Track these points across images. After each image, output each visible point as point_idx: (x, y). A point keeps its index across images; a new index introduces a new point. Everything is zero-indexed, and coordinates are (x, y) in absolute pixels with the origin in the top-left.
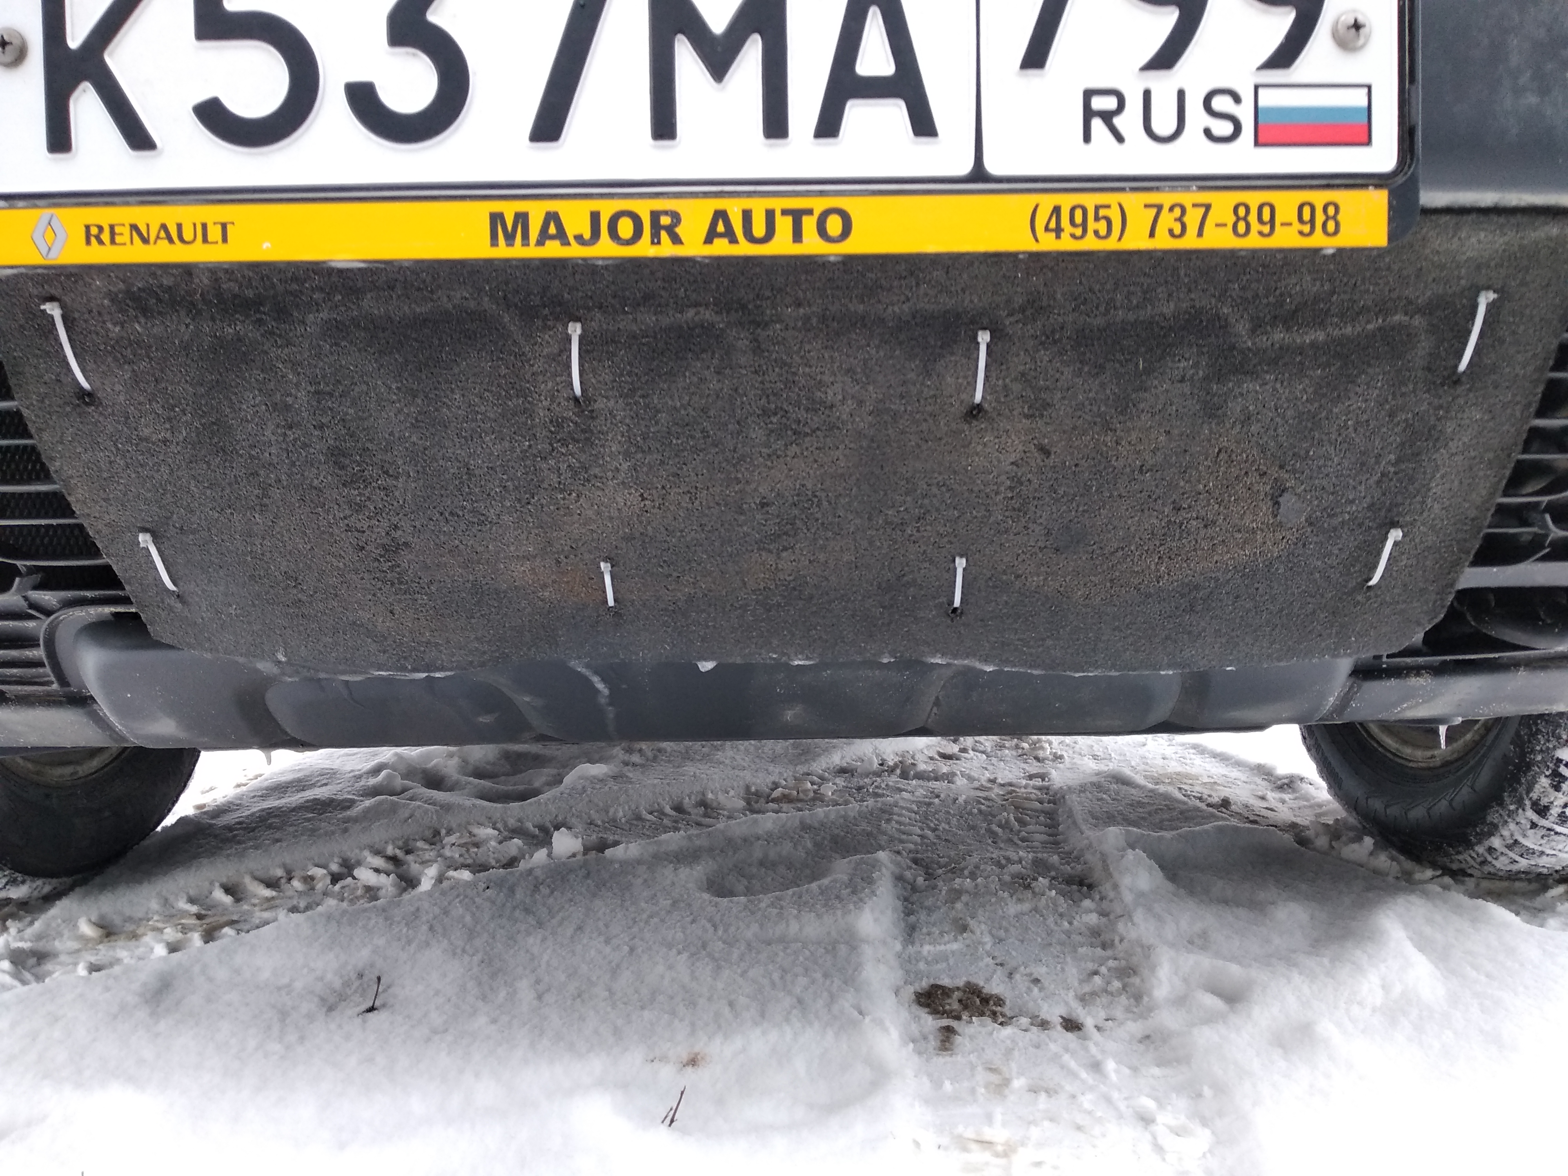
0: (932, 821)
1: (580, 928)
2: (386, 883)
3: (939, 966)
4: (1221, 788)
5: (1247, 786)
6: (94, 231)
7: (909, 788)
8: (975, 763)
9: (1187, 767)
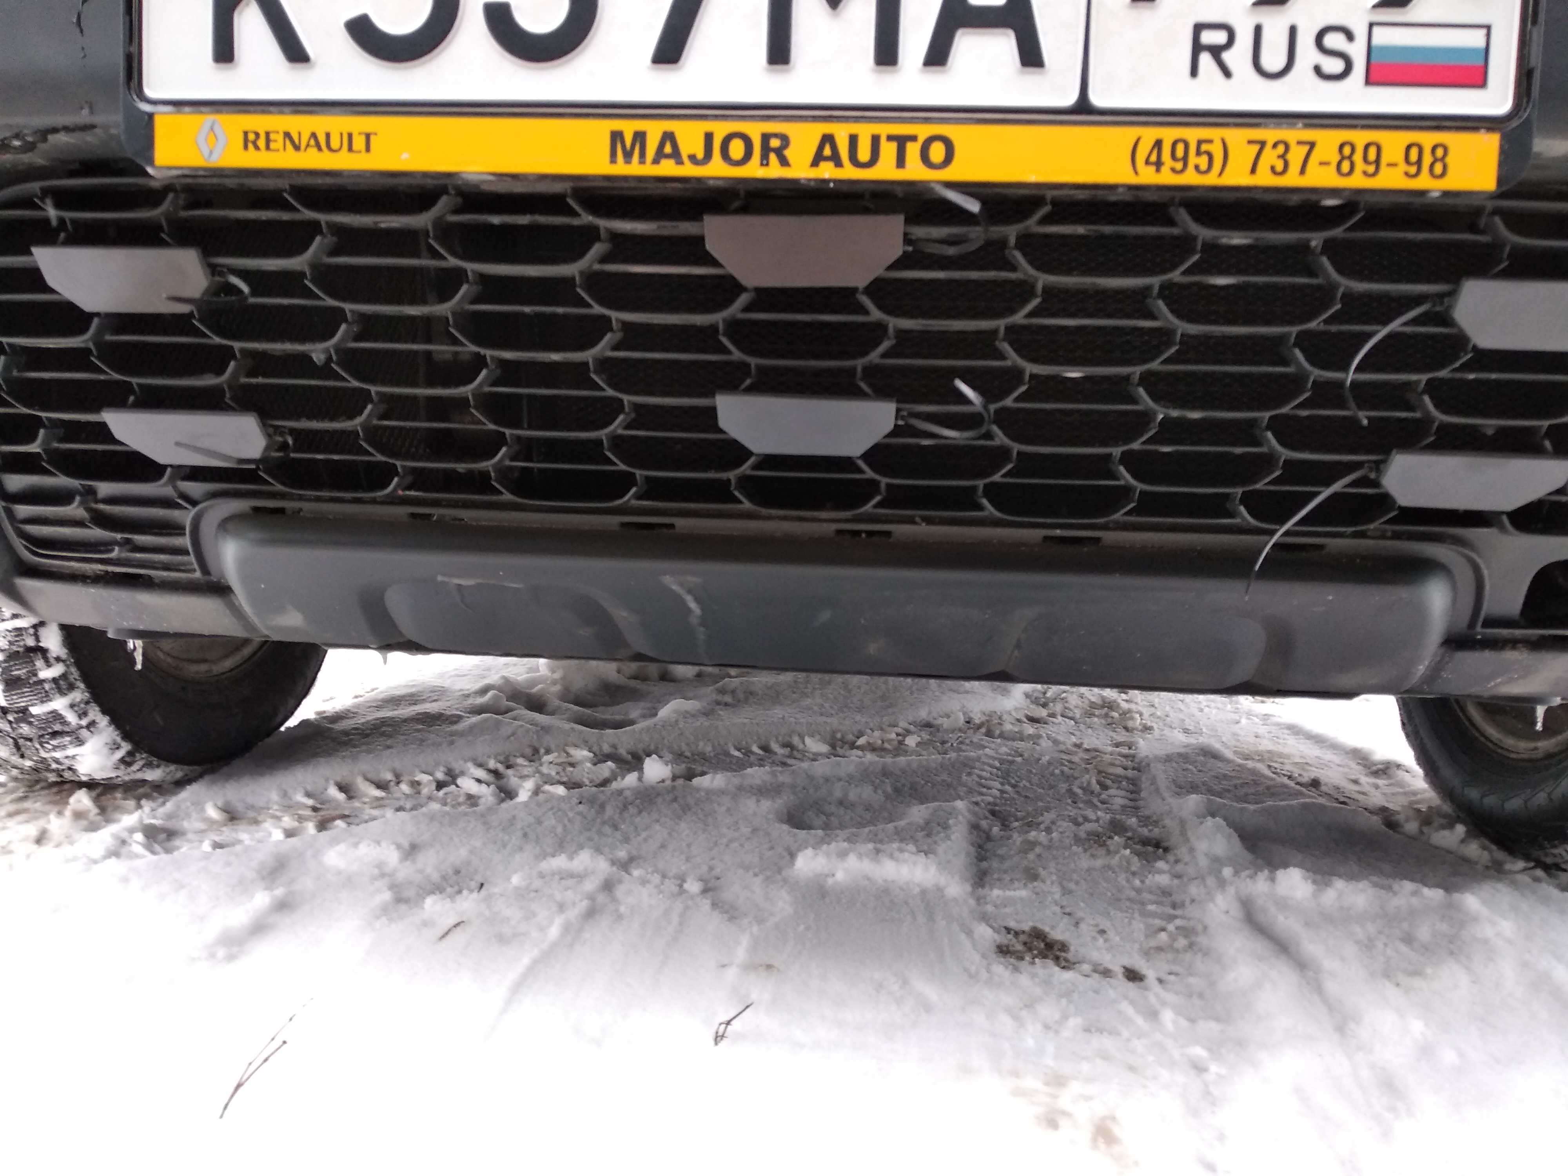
0: (1013, 778)
1: (663, 846)
2: (486, 793)
3: (1007, 910)
4: (1314, 769)
5: (1341, 769)
6: (251, 137)
7: (993, 746)
8: (1063, 728)
9: (1280, 746)
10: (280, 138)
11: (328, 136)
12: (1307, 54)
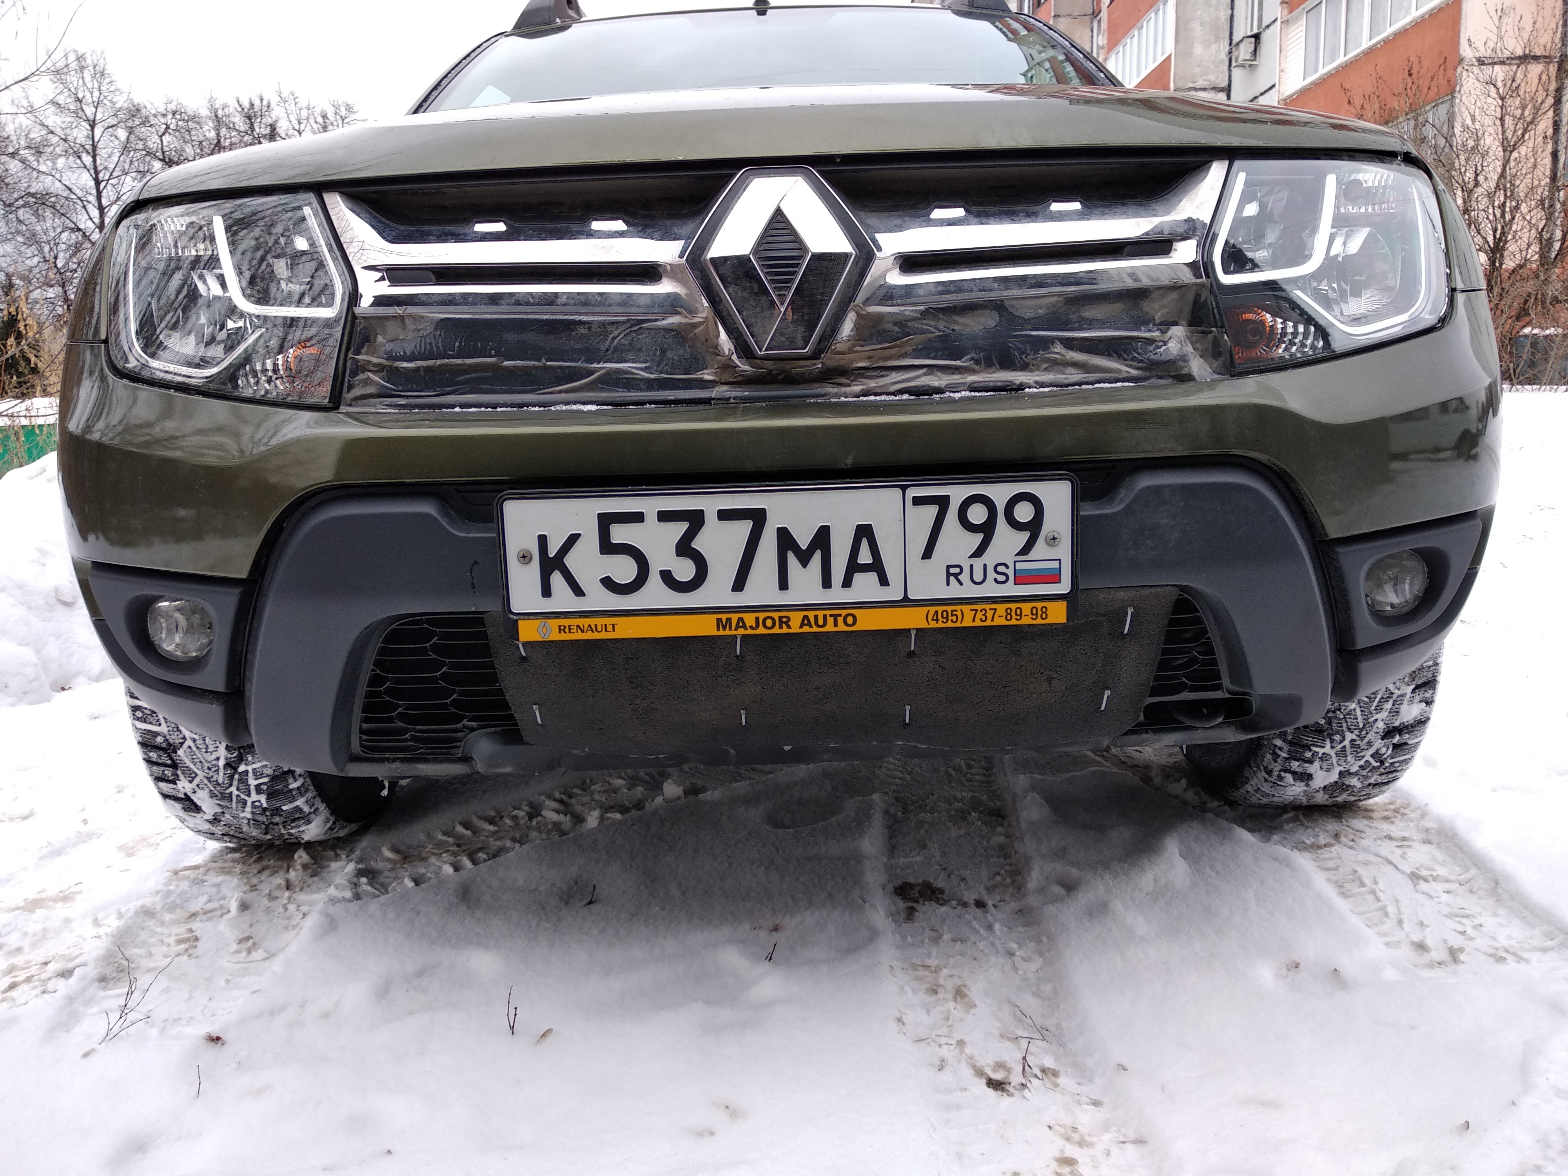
3: (908, 871)
6: (562, 627)
10: (575, 627)
11: (596, 626)
12: (991, 574)
